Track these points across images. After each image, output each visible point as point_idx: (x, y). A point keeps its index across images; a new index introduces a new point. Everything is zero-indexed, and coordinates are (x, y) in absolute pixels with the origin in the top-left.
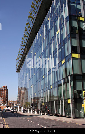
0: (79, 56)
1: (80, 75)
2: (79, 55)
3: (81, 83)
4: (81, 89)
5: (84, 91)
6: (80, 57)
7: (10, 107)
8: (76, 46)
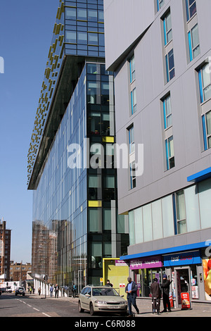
0: (99, 204)
1: (100, 234)
2: (101, 202)
3: (101, 245)
4: (100, 255)
5: (104, 259)
6: (101, 206)
7: (13, 282)
8: (96, 188)
